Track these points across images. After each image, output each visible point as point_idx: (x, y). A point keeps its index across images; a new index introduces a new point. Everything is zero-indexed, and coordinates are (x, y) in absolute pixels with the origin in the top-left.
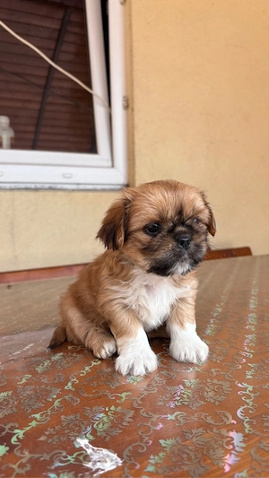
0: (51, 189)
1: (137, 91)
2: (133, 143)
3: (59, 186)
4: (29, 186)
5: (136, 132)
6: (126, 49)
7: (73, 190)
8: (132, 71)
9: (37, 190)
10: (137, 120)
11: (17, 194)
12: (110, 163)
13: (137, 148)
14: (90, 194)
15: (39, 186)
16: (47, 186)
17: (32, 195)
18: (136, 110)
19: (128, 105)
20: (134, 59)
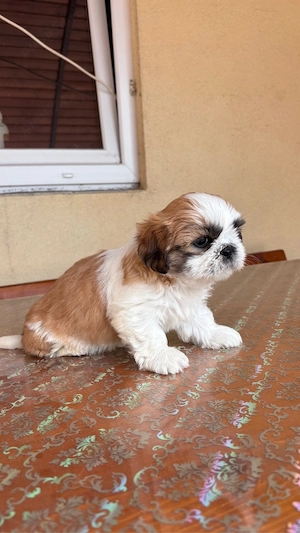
0: (50, 192)
1: (144, 72)
2: (143, 134)
3: (59, 188)
4: (25, 189)
5: (145, 121)
6: (130, 21)
7: (74, 192)
8: (138, 48)
9: (32, 193)
10: (145, 108)
11: (9, 199)
12: (117, 159)
13: (146, 140)
14: (94, 195)
15: (36, 189)
16: (45, 188)
17: (26, 200)
18: (144, 95)
19: (135, 91)
20: (140, 34)
